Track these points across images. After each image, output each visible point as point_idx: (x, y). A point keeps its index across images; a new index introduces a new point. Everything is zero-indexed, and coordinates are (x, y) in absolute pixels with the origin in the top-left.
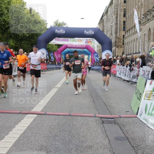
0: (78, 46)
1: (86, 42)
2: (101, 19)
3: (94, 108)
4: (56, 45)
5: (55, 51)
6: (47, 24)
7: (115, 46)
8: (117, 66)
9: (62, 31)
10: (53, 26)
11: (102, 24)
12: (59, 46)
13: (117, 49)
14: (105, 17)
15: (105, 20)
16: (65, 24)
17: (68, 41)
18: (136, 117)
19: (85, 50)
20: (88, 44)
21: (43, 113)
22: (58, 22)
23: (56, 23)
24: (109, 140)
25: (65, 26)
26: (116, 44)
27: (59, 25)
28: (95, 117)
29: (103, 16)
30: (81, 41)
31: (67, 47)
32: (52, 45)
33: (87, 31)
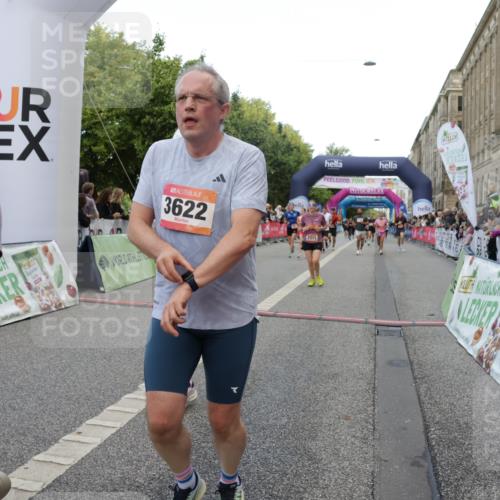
0: (368, 192)
1: (382, 184)
2: (417, 139)
3: (372, 307)
4: (329, 189)
5: (326, 200)
6: (312, 151)
7: (442, 191)
8: (437, 230)
9: (337, 164)
10: (325, 154)
11: (417, 150)
12: (335, 191)
13: (445, 197)
14: (423, 138)
15: (423, 143)
16: (347, 151)
17: (347, 181)
18: (443, 325)
19: (384, 198)
20: (388, 188)
21: (272, 313)
22: (335, 147)
23: (330, 149)
24: (375, 366)
25: (346, 155)
26: (443, 187)
27: (336, 152)
28: (366, 323)
29: (419, 136)
30: (373, 181)
31: (347, 193)
32: (321, 191)
33: (384, 163)
